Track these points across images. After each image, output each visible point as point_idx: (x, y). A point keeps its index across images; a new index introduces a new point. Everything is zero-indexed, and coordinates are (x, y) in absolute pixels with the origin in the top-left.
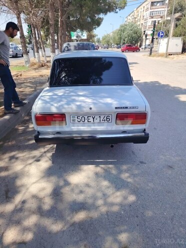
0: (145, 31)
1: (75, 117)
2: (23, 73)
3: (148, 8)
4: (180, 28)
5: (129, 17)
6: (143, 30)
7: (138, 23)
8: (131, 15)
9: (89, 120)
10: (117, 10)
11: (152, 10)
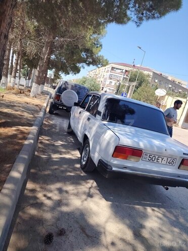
0: (103, 88)
1: (147, 155)
2: (5, 95)
3: (108, 71)
4: (136, 94)
5: (91, 73)
6: (101, 86)
7: (99, 80)
8: (93, 71)
9: (158, 161)
10: (99, 66)
11: (112, 73)
